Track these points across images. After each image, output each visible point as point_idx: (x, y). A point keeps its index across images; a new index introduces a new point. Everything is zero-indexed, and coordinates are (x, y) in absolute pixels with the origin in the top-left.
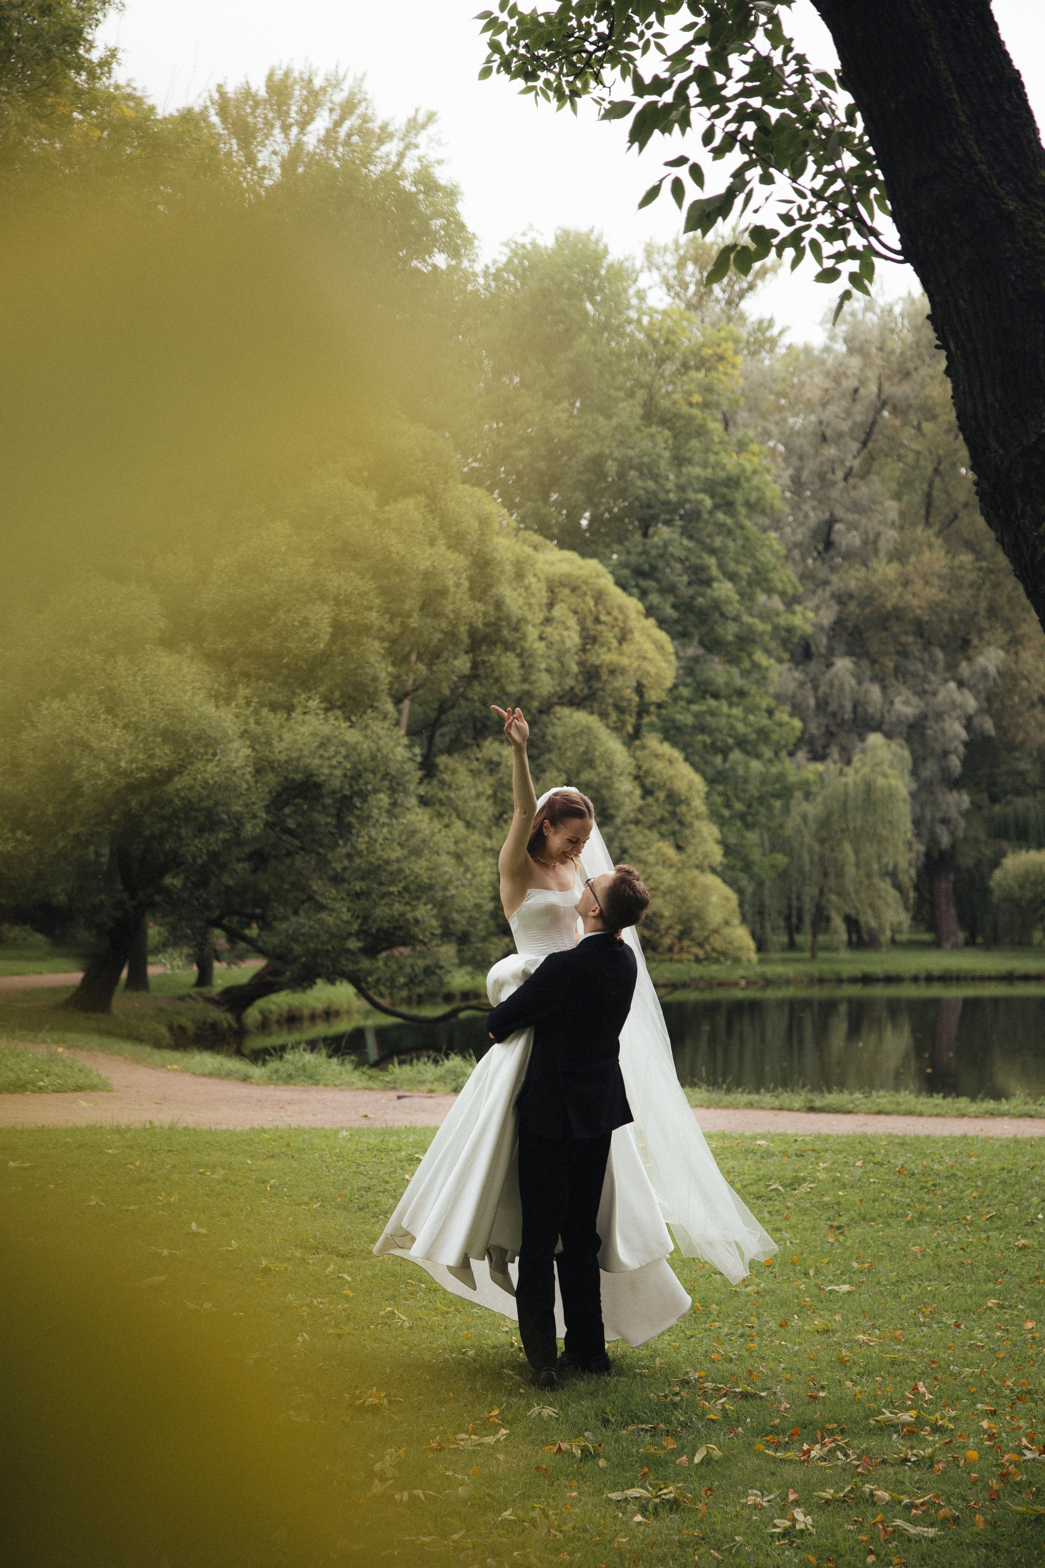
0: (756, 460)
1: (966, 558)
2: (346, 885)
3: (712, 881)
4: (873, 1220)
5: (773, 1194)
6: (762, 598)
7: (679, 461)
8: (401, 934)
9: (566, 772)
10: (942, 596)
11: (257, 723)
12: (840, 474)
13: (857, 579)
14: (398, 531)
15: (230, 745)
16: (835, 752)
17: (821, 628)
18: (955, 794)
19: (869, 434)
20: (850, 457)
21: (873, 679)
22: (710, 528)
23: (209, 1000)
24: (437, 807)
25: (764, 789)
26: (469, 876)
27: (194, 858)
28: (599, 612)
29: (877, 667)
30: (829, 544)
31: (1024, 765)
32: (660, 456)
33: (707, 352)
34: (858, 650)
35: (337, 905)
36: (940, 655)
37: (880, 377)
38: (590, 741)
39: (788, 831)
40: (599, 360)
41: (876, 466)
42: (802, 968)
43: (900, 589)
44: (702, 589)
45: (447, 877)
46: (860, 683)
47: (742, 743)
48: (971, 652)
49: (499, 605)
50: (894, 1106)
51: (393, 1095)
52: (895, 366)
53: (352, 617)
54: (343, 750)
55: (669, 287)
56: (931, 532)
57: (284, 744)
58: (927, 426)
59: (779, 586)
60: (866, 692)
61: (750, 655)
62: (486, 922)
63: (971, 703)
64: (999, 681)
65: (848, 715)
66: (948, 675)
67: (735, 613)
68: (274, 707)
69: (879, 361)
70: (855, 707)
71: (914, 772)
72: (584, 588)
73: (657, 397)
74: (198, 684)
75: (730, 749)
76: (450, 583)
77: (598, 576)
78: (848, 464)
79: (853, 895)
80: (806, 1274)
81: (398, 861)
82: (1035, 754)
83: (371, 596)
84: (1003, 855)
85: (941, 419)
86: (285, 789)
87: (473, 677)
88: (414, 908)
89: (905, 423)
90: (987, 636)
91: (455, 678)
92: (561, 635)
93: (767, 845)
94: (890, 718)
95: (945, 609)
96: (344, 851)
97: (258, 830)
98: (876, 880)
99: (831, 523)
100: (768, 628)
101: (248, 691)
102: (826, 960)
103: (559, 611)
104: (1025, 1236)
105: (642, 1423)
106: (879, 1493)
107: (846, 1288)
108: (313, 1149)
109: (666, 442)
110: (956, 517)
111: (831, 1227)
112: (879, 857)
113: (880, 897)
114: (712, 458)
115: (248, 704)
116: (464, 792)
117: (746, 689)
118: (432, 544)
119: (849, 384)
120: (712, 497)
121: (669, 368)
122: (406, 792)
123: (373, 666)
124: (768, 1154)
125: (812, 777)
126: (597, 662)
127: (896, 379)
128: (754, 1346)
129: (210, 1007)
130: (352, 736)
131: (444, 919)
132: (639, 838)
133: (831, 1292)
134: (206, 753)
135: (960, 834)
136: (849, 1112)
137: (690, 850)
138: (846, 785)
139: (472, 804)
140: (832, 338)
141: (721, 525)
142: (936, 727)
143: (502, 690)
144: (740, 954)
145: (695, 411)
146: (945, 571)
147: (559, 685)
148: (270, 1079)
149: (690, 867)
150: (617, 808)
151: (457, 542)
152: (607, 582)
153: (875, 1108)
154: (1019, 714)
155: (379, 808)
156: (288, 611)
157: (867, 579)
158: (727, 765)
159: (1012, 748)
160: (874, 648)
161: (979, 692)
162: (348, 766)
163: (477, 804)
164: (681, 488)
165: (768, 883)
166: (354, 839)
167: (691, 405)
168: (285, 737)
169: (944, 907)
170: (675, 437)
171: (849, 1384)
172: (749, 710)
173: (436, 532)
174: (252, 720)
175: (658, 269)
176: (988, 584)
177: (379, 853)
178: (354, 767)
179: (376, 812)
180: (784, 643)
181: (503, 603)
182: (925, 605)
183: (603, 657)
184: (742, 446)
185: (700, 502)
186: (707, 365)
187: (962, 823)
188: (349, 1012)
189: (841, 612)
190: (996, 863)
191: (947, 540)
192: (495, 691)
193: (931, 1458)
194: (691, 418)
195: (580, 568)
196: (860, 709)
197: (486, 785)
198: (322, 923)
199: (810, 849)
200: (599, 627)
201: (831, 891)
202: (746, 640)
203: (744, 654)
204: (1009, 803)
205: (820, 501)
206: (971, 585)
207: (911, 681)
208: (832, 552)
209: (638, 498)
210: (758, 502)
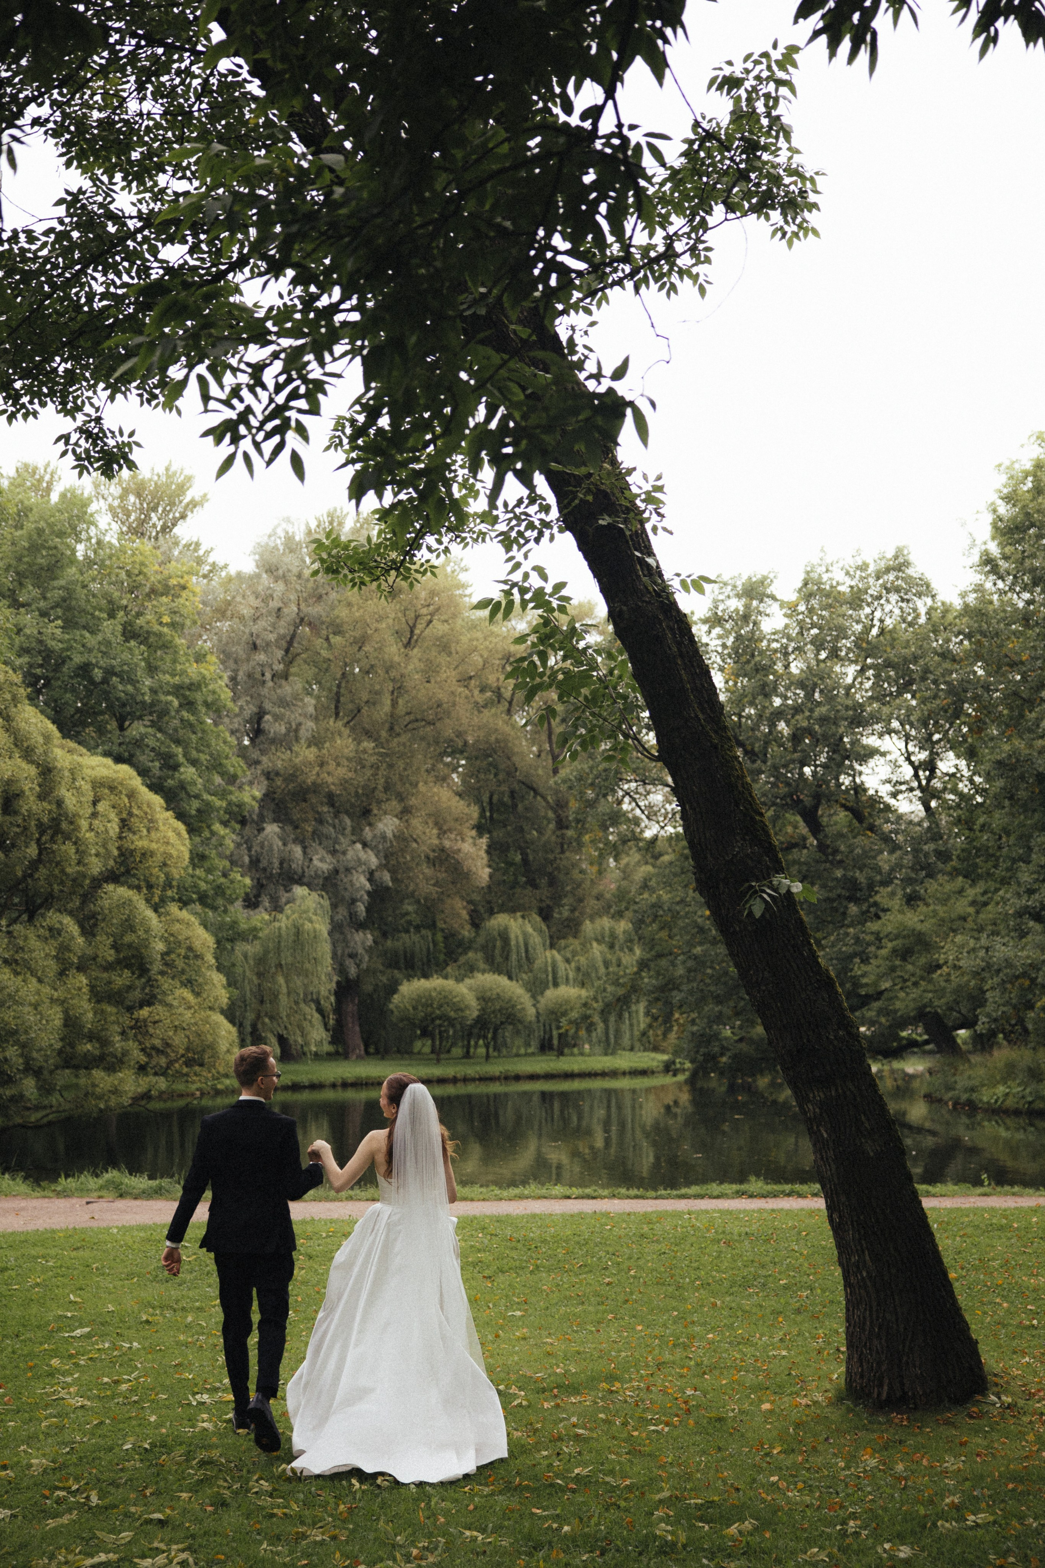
0: (210, 668)
1: (368, 745)
3: (219, 1019)
6: (217, 779)
7: (152, 669)
9: (113, 936)
10: (350, 775)
12: (268, 676)
13: (282, 760)
16: (266, 902)
17: (256, 801)
18: (361, 934)
19: (290, 643)
20: (275, 662)
21: (295, 841)
22: (176, 723)
24: (13, 966)
26: (44, 1022)
28: (131, 807)
29: (298, 831)
30: (260, 730)
31: (410, 909)
32: (137, 666)
33: (173, 582)
34: (283, 818)
36: (347, 821)
37: (298, 599)
38: (131, 911)
39: (238, 968)
41: (295, 668)
43: (317, 769)
44: (171, 773)
45: (28, 1023)
46: (285, 844)
47: (201, 898)
48: (372, 819)
49: (60, 803)
52: (309, 592)
56: (340, 724)
58: (336, 640)
60: (290, 852)
61: (209, 827)
63: (374, 861)
64: (395, 843)
65: (276, 871)
66: (354, 838)
67: (197, 791)
69: (297, 587)
70: (281, 863)
71: (332, 917)
72: (120, 788)
73: (131, 618)
76: (26, 788)
77: (130, 779)
78: (274, 667)
79: (284, 1018)
82: (422, 901)
84: (399, 983)
85: (346, 635)
87: (39, 861)
89: (318, 636)
90: (384, 806)
91: (26, 863)
92: (104, 826)
94: (310, 872)
95: (352, 785)
98: (302, 1006)
99: (259, 716)
100: (224, 804)
103: (101, 807)
109: (141, 654)
110: (359, 711)
112: (305, 986)
113: (305, 1020)
114: (178, 668)
116: (35, 954)
117: (206, 853)
118: (10, 757)
119: (274, 604)
120: (178, 698)
121: (140, 594)
126: (132, 847)
127: (311, 601)
131: (26, 1057)
132: (165, 986)
135: (364, 966)
137: (204, 994)
138: (280, 928)
139: (42, 963)
140: (258, 567)
141: (183, 721)
142: (346, 880)
143: (63, 871)
145: (165, 630)
146: (352, 755)
147: (104, 865)
149: (204, 1009)
150: (150, 963)
151: (28, 754)
152: (136, 783)
154: (410, 869)
157: (290, 760)
159: (403, 895)
160: (296, 816)
161: (379, 851)
163: (45, 963)
164: (154, 691)
167: (161, 624)
169: (351, 1026)
170: (148, 650)
172: (209, 871)
173: (12, 746)
175: (106, 499)
176: (384, 765)
180: (232, 815)
181: (63, 802)
182: (336, 782)
183: (136, 843)
184: (200, 657)
185: (170, 703)
186: (173, 592)
187: (366, 957)
189: (270, 786)
190: (392, 989)
191: (353, 729)
192: (56, 872)
194: (160, 635)
195: (116, 771)
196: (285, 865)
197: (51, 948)
199: (250, 981)
200: (133, 819)
201: (266, 1015)
202: (205, 814)
203: (204, 825)
204: (398, 939)
205: (252, 697)
206: (372, 767)
207: (325, 843)
208: (262, 738)
209: (118, 699)
210: (213, 703)
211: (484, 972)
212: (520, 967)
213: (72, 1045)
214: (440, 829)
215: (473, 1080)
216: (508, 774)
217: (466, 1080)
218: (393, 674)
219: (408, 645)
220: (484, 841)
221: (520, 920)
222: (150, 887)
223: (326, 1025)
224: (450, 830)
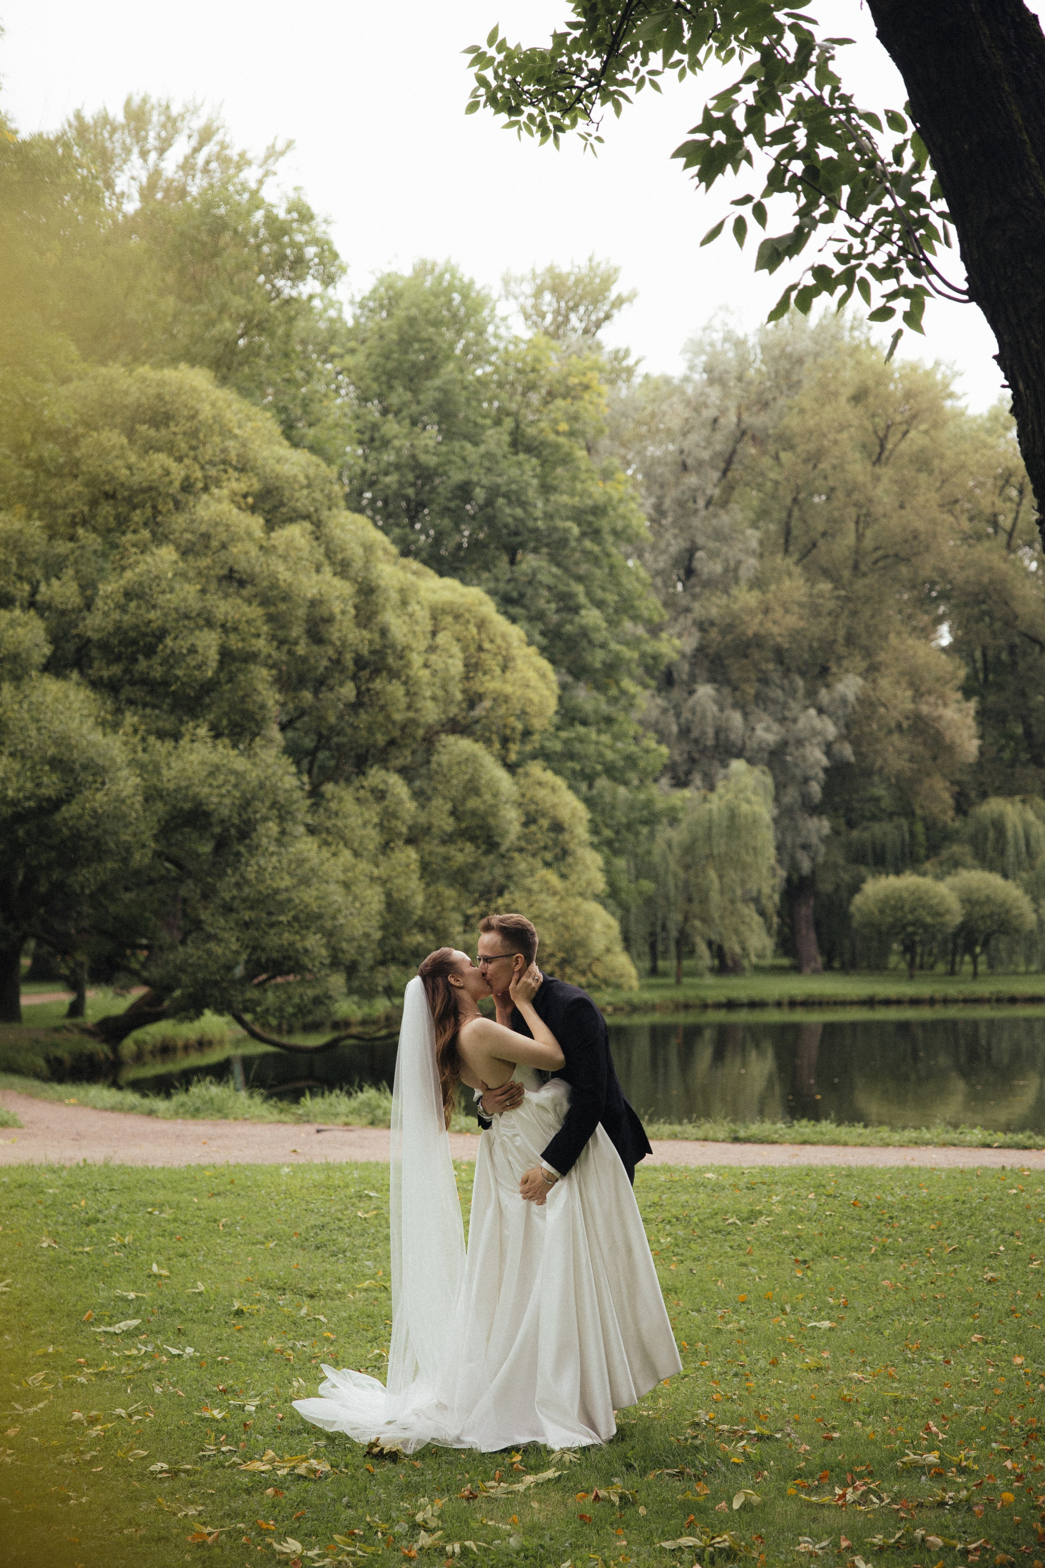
0: (622, 488)
1: (825, 586)
2: (234, 915)
3: (594, 908)
4: (835, 1253)
5: (731, 1228)
6: (628, 625)
7: (546, 489)
8: (291, 963)
9: (452, 800)
10: (802, 624)
11: (144, 750)
12: (701, 503)
13: (718, 606)
14: (285, 558)
15: (119, 774)
16: (697, 778)
17: (683, 655)
18: (815, 820)
19: (729, 462)
20: (710, 486)
21: (735, 706)
22: (577, 555)
23: (85, 1031)
24: (324, 835)
25: (632, 816)
26: (358, 905)
27: (82, 887)
28: (481, 640)
29: (738, 694)
30: (690, 572)
31: (880, 791)
32: (528, 484)
33: (573, 381)
34: (719, 678)
35: (226, 935)
36: (800, 683)
37: (739, 407)
38: (475, 769)
39: (656, 858)
40: (465, 388)
41: (736, 494)
42: (668, 994)
43: (760, 616)
44: (569, 617)
45: (336, 906)
46: (722, 710)
47: (610, 771)
48: (830, 679)
49: (384, 632)
50: (819, 1137)
51: (310, 1129)
52: (753, 397)
53: (240, 645)
54: (232, 779)
55: (527, 317)
56: (790, 561)
57: (173, 773)
58: (784, 456)
59: (646, 614)
60: (727, 719)
61: (617, 683)
62: (373, 951)
63: (831, 730)
64: (857, 708)
65: (710, 742)
66: (807, 702)
67: (602, 640)
68: (161, 735)
69: (738, 392)
70: (717, 733)
71: (777, 799)
72: (467, 615)
73: (523, 426)
74: (85, 712)
75: (597, 775)
76: (336, 610)
77: (481, 604)
78: (709, 492)
79: (717, 921)
80: (783, 1311)
81: (287, 890)
82: (893, 780)
83: (259, 623)
84: (863, 880)
85: (799, 449)
86: (174, 818)
87: (356, 706)
88: (303, 938)
89: (764, 453)
90: (845, 663)
91: (341, 706)
92: (444, 662)
93: (633, 871)
94: (752, 744)
95: (805, 636)
96: (233, 880)
97: (147, 860)
98: (739, 905)
99: (691, 551)
100: (636, 655)
101: (136, 719)
102: (692, 986)
103: (442, 639)
104: (992, 1269)
105: (667, 1467)
106: (931, 1538)
107: (826, 1324)
108: (258, 1186)
109: (534, 470)
110: (814, 545)
111: (797, 1261)
112: (743, 883)
113: (743, 922)
114: (579, 486)
115: (136, 731)
116: (351, 821)
117: (614, 715)
118: (318, 570)
119: (708, 413)
120: (579, 525)
121: (535, 398)
122: (295, 822)
123: (260, 693)
124: (718, 1188)
125: (679, 804)
126: (481, 690)
127: (755, 409)
128: (752, 1385)
129: (86, 1038)
130: (240, 764)
131: (334, 949)
132: (523, 866)
133: (814, 1328)
134: (95, 782)
135: (820, 859)
136: (774, 1142)
137: (573, 877)
138: (710, 811)
139: (360, 832)
140: (692, 368)
141: (586, 553)
142: (796, 754)
143: (388, 717)
144: (622, 981)
145: (562, 440)
146: (804, 599)
147: (444, 712)
148: (177, 1113)
149: (573, 895)
150: (502, 836)
151: (343, 569)
152: (489, 608)
153: (799, 1138)
154: (877, 740)
155: (268, 837)
156: (176, 638)
157: (728, 606)
158: (595, 792)
159: (868, 773)
160: (735, 675)
161: (838, 719)
162: (238, 794)
163: (364, 832)
164: (549, 517)
165: (634, 910)
166: (243, 868)
167: (557, 433)
168: (173, 765)
169: (804, 932)
170: (542, 465)
171: (858, 1424)
172: (616, 737)
173: (322, 558)
174: (140, 749)
175: (516, 298)
176: (846, 612)
177: (269, 882)
178: (243, 793)
179: (265, 841)
180: (649, 670)
181: (389, 630)
182: (785, 633)
183: (487, 685)
184: (607, 475)
185: (567, 530)
186: (573, 393)
187: (823, 849)
188: (221, 1042)
189: (703, 638)
190: (855, 888)
191: (806, 568)
192: (380, 718)
193: (967, 1501)
194: (557, 447)
195: (463, 595)
196: (722, 736)
197: (373, 814)
198: (209, 953)
199: (675, 875)
200: (483, 656)
201: (695, 917)
202: (612, 668)
203: (611, 681)
204: (866, 829)
205: (681, 529)
206: (830, 614)
207: (771, 708)
208: (693, 580)
209: (506, 526)
210: (624, 530)
211: (973, 867)
212: (1019, 864)
213: (397, 935)
214: (917, 691)
215: (955, 1001)
216: (1007, 623)
217: (946, 1001)
218: (855, 496)
219: (878, 461)
220: (972, 705)
221: (1019, 806)
222: (505, 741)
223: (769, 929)
224: (929, 692)
